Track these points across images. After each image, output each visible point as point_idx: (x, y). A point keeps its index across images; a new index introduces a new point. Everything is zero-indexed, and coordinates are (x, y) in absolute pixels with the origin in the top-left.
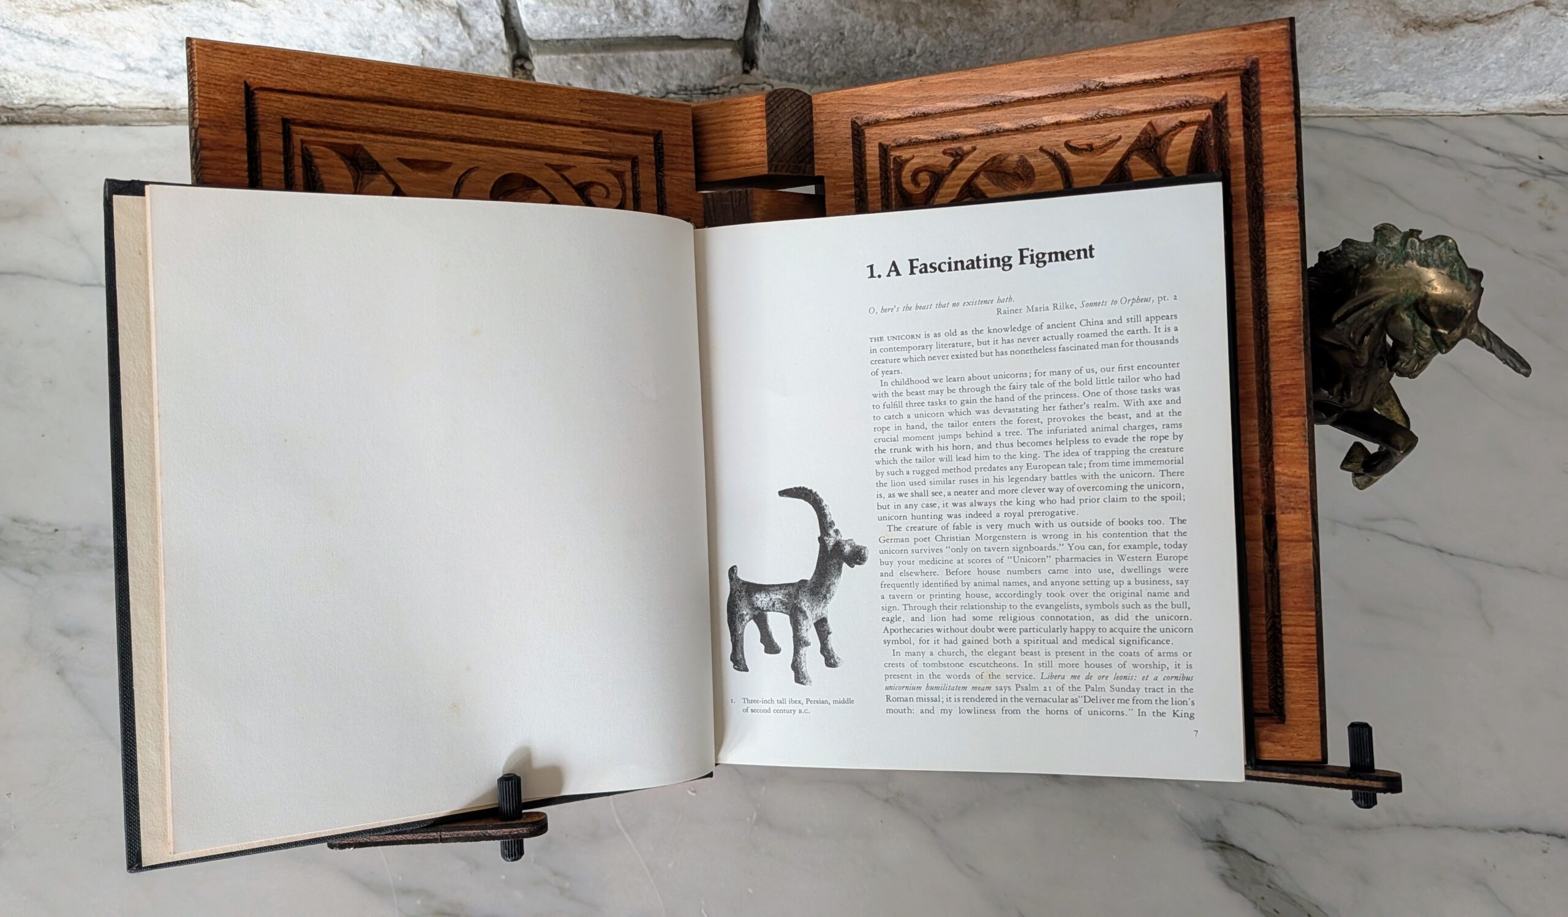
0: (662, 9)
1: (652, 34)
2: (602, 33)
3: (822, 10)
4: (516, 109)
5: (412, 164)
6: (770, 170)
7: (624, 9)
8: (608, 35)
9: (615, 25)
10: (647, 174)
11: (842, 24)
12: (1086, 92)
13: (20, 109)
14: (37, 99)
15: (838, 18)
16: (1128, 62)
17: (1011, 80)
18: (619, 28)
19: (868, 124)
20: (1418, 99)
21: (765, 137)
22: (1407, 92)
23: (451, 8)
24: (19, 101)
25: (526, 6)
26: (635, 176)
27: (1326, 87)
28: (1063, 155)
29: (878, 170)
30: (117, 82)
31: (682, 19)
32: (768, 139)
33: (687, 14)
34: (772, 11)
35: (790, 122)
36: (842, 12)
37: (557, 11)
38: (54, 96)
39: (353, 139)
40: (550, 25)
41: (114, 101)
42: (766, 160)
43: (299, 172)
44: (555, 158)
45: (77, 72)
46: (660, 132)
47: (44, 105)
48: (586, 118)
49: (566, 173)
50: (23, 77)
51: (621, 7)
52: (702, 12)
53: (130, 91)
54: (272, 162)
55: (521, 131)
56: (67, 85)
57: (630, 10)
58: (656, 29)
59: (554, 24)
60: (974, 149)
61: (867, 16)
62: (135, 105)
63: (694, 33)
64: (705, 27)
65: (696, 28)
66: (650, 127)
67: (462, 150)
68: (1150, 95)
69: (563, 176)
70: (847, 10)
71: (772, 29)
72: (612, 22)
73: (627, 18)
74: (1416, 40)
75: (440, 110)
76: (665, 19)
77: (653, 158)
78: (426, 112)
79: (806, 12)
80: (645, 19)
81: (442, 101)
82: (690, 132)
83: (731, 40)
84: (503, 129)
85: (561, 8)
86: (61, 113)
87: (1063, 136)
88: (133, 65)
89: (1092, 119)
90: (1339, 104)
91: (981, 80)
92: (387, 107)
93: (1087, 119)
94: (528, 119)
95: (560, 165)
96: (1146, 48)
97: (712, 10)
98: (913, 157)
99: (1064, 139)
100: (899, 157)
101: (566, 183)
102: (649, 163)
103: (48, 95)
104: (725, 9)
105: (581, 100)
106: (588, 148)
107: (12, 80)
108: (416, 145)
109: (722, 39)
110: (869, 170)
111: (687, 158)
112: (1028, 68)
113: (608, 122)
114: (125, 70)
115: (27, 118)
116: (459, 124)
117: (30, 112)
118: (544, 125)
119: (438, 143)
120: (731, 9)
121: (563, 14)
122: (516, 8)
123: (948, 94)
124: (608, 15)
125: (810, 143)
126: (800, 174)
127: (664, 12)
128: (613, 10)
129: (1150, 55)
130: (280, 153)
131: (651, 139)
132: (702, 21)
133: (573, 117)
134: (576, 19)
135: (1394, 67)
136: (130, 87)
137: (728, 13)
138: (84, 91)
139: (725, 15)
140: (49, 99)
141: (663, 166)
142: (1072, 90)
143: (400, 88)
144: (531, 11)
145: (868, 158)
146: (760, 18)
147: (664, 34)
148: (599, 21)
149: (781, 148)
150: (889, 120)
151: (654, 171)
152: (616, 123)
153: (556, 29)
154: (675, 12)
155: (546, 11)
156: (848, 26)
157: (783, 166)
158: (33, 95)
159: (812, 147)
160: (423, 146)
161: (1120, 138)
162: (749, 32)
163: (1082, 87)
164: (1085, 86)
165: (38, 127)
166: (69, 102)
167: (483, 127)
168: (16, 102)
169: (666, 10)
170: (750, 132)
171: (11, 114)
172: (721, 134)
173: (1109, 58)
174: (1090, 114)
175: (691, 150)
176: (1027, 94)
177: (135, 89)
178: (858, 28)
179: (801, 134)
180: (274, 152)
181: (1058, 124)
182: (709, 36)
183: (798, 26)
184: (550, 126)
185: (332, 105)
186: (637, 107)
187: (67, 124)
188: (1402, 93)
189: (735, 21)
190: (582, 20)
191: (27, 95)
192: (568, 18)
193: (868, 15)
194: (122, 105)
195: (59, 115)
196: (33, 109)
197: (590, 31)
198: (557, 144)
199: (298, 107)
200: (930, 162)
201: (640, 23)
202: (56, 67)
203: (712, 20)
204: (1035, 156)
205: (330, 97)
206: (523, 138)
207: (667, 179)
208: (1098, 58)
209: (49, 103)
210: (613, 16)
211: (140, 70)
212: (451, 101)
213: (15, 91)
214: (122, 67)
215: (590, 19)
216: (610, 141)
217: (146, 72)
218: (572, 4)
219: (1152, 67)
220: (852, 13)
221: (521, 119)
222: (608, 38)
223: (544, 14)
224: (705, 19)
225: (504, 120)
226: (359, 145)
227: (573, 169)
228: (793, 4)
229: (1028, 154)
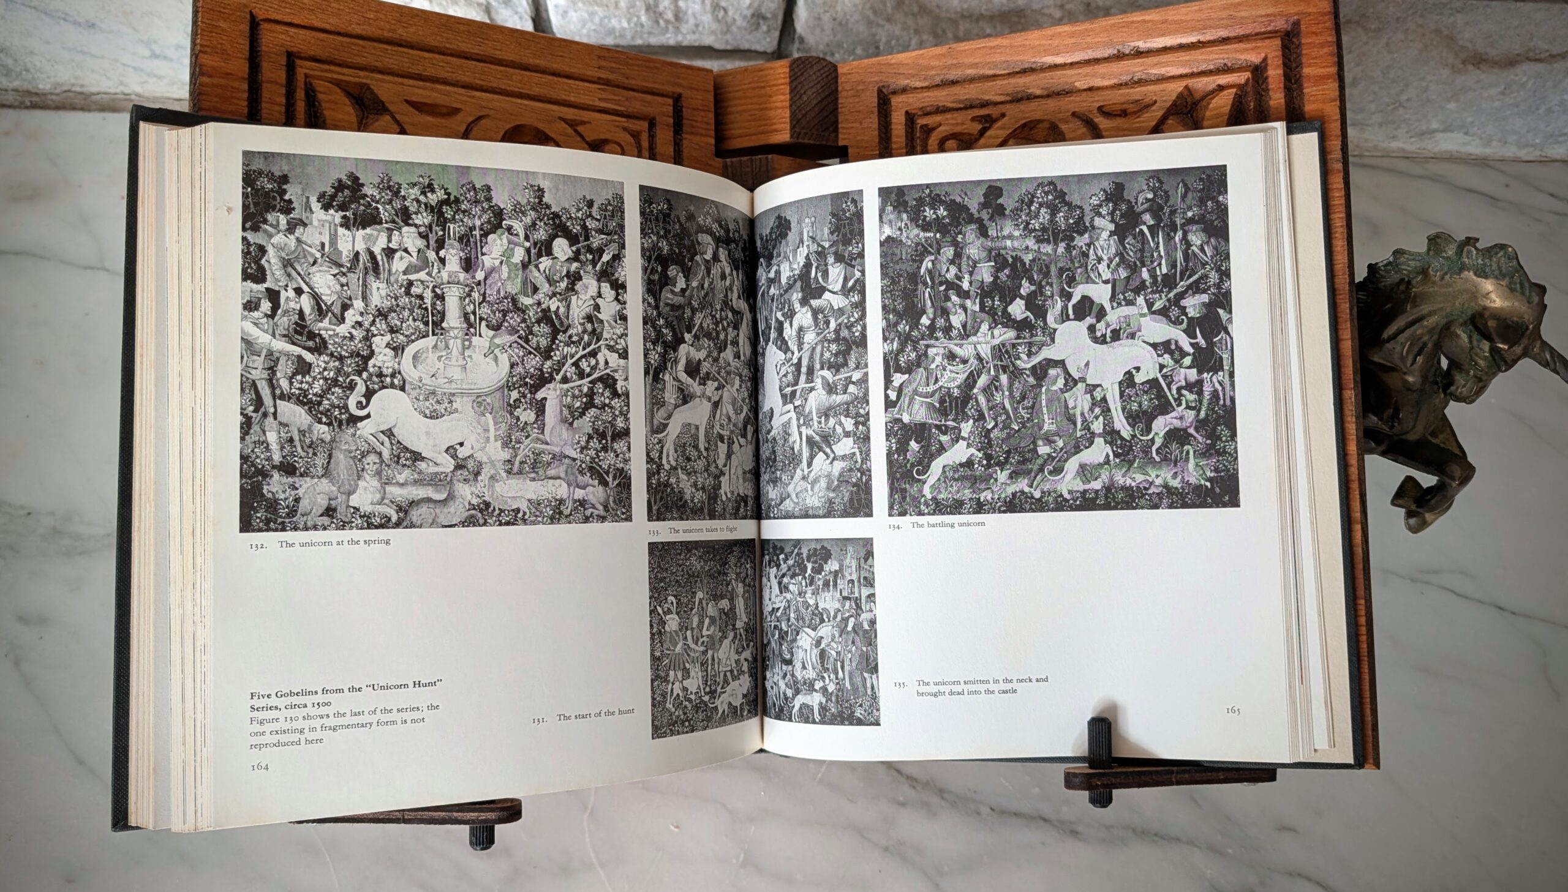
0: (694, 15)
1: (685, 43)
2: (633, 38)
3: (857, 22)
4: (531, 61)
5: (418, 106)
6: (792, 137)
7: (655, 12)
8: (639, 42)
9: (646, 29)
10: (664, 136)
11: (878, 37)
12: (1120, 57)
13: (44, 95)
14: (62, 85)
15: (874, 30)
16: (1164, 26)
17: (1043, 45)
18: (650, 33)
19: (894, 93)
20: (1478, 141)
21: (788, 104)
22: (1466, 134)
23: (480, 5)
24: (44, 86)
25: (556, 6)
26: (652, 137)
27: (1380, 125)
28: (1096, 120)
29: (904, 139)
30: (142, 70)
31: (714, 26)
32: (791, 106)
33: (719, 21)
34: (807, 21)
35: (814, 90)
36: (878, 25)
37: (587, 12)
38: (81, 82)
39: (359, 77)
40: (579, 26)
41: (138, 89)
42: (788, 126)
43: (301, 106)
44: (570, 113)
45: (103, 57)
46: (680, 95)
47: (69, 91)
48: (604, 75)
49: (579, 129)
50: (49, 61)
51: (652, 9)
52: (734, 20)
53: (155, 80)
54: (273, 95)
55: (535, 83)
56: (93, 71)
57: (661, 14)
58: (688, 37)
59: (584, 26)
60: (1003, 115)
61: (903, 29)
62: (158, 95)
63: (727, 42)
64: (739, 37)
65: (728, 37)
66: (670, 89)
67: (473, 97)
68: (1187, 58)
69: (576, 131)
70: (881, 22)
71: (806, 40)
72: (642, 26)
73: (657, 22)
74: (1473, 77)
75: (452, 55)
76: (697, 26)
77: (671, 120)
78: (437, 56)
79: (840, 24)
80: (677, 24)
81: (455, 47)
82: (711, 97)
83: (765, 53)
84: (516, 80)
85: (591, 9)
86: (85, 99)
87: (1097, 100)
88: (158, 52)
89: (1126, 84)
90: (1395, 145)
91: (1011, 47)
92: (396, 48)
93: (1121, 85)
94: (544, 71)
95: (574, 120)
96: (1184, 10)
97: (745, 17)
98: (940, 125)
99: (1098, 105)
100: (926, 125)
101: (579, 139)
102: (668, 125)
103: (73, 81)
104: (758, 17)
105: (599, 57)
106: (603, 105)
107: (38, 64)
108: (425, 88)
109: (756, 52)
110: (894, 139)
111: (707, 124)
112: (1060, 33)
113: (626, 81)
114: (151, 57)
115: (50, 103)
116: (470, 72)
117: (54, 97)
118: (560, 79)
119: (448, 88)
120: (764, 18)
121: (592, 14)
122: (547, 10)
123: (976, 61)
124: (639, 17)
125: (835, 112)
126: (824, 143)
127: (696, 18)
128: (643, 12)
129: (1188, 18)
130: (282, 85)
131: (670, 101)
132: (734, 29)
133: (591, 73)
134: (606, 21)
135: (1452, 106)
136: (155, 76)
137: (761, 22)
138: (108, 78)
139: (759, 24)
140: (73, 85)
141: (681, 129)
142: (1106, 55)
143: (412, 30)
144: (561, 11)
145: (893, 127)
146: (795, 30)
147: (697, 44)
148: (629, 23)
149: (804, 115)
150: (916, 88)
151: (672, 134)
152: (633, 82)
153: (585, 31)
154: (707, 18)
155: (576, 11)
156: (884, 40)
157: (806, 134)
158: (59, 80)
159: (836, 116)
160: (432, 89)
161: (1155, 102)
162: (783, 46)
163: (1115, 52)
164: (1119, 51)
165: (61, 113)
166: (93, 89)
167: (496, 76)
168: (41, 86)
169: (699, 17)
170: (774, 99)
171: (35, 99)
172: (743, 101)
173: (1144, 21)
174: (1125, 78)
175: (712, 116)
176: (1059, 60)
177: (160, 78)
178: (893, 42)
179: (825, 103)
180: (277, 83)
181: (1090, 89)
182: (742, 47)
183: (831, 37)
184: (566, 80)
185: (341, 42)
186: (656, 68)
187: (89, 110)
188: (1461, 135)
189: (769, 31)
190: (614, 22)
191: (52, 80)
192: (597, 20)
193: (905, 28)
194: (146, 95)
195: (83, 102)
196: (57, 95)
197: (621, 36)
198: (572, 99)
199: (304, 40)
200: (959, 129)
201: (671, 28)
202: (82, 52)
203: (745, 29)
204: (1067, 122)
205: (339, 34)
206: (536, 90)
207: (685, 143)
208: (1132, 22)
209: (74, 89)
210: (644, 19)
211: (165, 58)
212: (464, 47)
213: (41, 76)
214: (147, 53)
215: (620, 22)
216: (627, 99)
217: (171, 60)
218: (602, 5)
219: (1192, 30)
220: (887, 26)
221: (536, 71)
222: (639, 46)
223: (573, 16)
224: (739, 28)
225: (517, 71)
226: (365, 84)
227: (587, 126)
228: (828, 15)
229: (1060, 120)
